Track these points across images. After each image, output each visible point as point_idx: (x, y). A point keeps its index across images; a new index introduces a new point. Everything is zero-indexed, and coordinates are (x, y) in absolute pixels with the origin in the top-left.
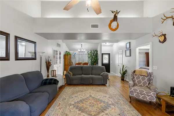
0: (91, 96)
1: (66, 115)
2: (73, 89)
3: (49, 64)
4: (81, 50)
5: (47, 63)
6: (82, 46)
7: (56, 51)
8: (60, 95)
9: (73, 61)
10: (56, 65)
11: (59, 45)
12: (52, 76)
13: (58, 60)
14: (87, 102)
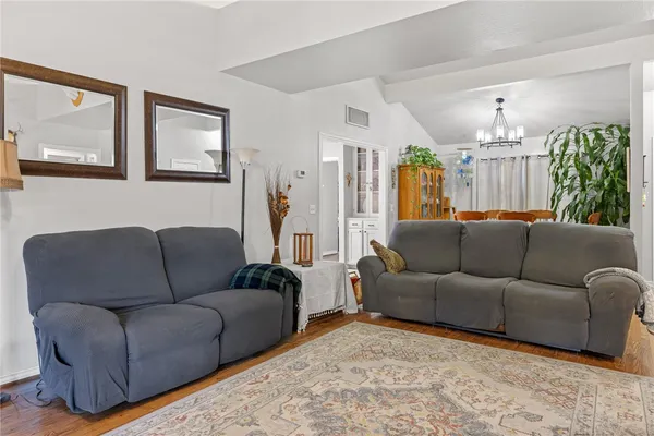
0: (436, 388)
1: (253, 420)
2: (377, 336)
3: (279, 202)
4: (494, 135)
5: (270, 195)
6: (502, 105)
7: (359, 150)
8: (297, 349)
9: (460, 202)
10: (358, 221)
11: (356, 116)
12: (295, 263)
13: (369, 194)
14: (391, 407)
